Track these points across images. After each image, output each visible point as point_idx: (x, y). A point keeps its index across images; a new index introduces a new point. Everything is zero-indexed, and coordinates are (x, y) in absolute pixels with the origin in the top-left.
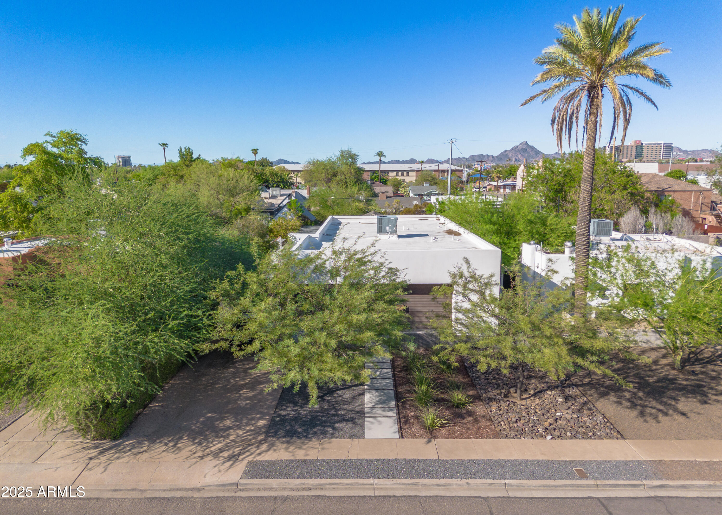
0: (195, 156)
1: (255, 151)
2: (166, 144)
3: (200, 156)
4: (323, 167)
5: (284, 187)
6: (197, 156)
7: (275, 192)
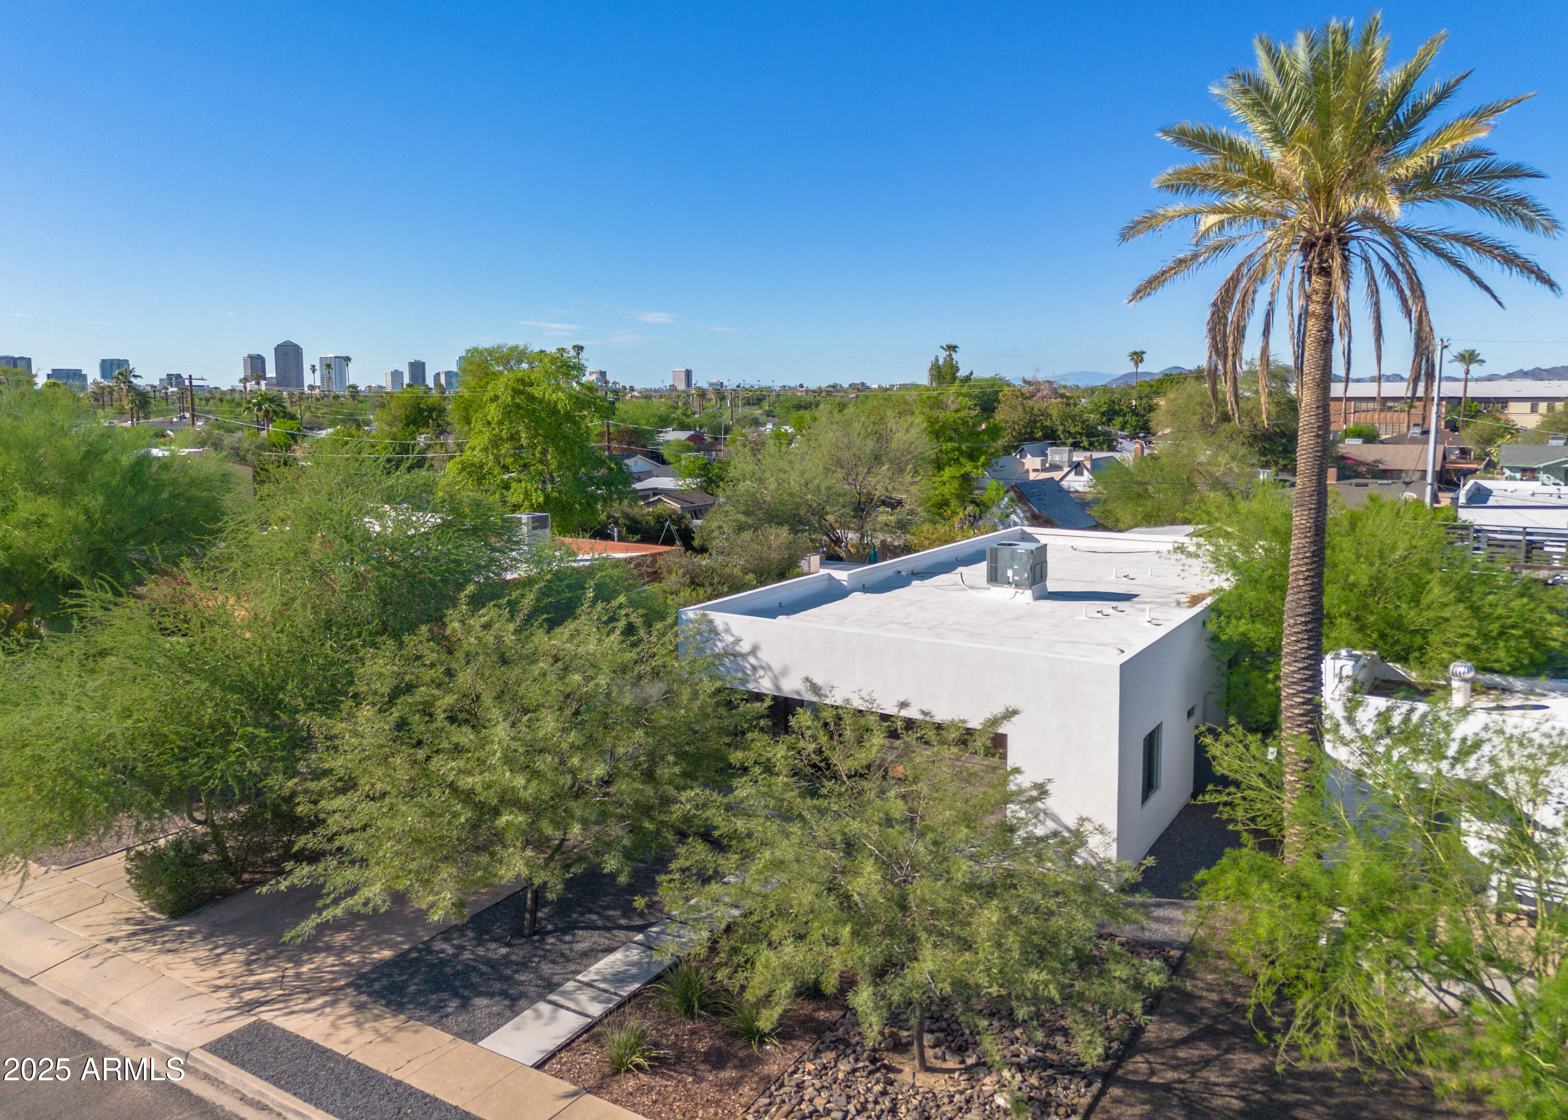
0: (962, 373)
1: (1138, 357)
2: (955, 347)
3: (971, 373)
4: (1198, 399)
5: (1091, 444)
6: (967, 373)
7: (1057, 458)
